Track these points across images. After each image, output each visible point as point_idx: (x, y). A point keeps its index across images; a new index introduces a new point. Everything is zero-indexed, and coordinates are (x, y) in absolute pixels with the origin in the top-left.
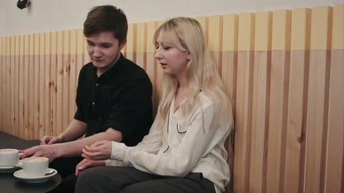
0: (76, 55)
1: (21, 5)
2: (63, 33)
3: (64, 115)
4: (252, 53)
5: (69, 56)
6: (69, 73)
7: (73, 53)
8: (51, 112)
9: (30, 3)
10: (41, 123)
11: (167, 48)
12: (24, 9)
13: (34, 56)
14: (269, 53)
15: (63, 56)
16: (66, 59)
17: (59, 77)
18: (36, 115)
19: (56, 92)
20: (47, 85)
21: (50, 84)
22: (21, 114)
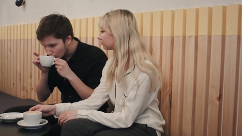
1: (19, 4)
9: (24, 2)
10: (32, 87)
12: (21, 6)
13: (28, 39)
18: (29, 81)
22: (18, 81)
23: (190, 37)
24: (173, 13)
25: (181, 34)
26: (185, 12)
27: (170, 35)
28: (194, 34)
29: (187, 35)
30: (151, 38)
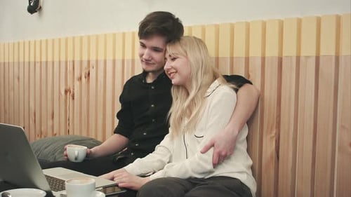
0: (97, 61)
2: (81, 38)
3: (83, 122)
4: (298, 58)
5: (89, 62)
6: (89, 79)
7: (93, 58)
8: (67, 120)
9: (41, 8)
10: (55, 132)
11: (174, 59)
12: (35, 14)
13: (47, 62)
14: (318, 58)
15: (81, 62)
16: (85, 65)
17: (77, 83)
18: (50, 123)
19: (73, 99)
20: (63, 92)
21: (66, 92)
22: (32, 122)
23: (307, 57)
24: (281, 24)
25: (294, 53)
26: (299, 22)
27: (277, 55)
28: (313, 53)
29: (303, 54)
30: (247, 59)
